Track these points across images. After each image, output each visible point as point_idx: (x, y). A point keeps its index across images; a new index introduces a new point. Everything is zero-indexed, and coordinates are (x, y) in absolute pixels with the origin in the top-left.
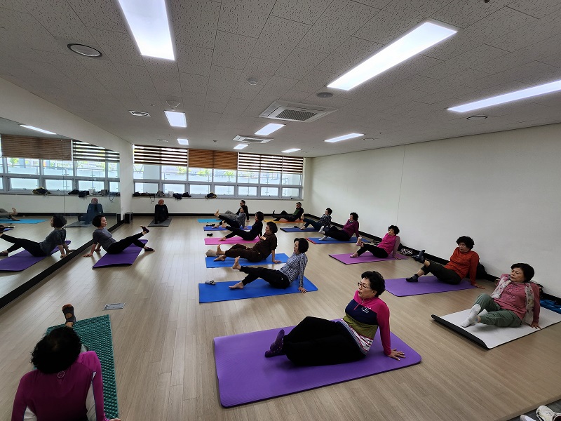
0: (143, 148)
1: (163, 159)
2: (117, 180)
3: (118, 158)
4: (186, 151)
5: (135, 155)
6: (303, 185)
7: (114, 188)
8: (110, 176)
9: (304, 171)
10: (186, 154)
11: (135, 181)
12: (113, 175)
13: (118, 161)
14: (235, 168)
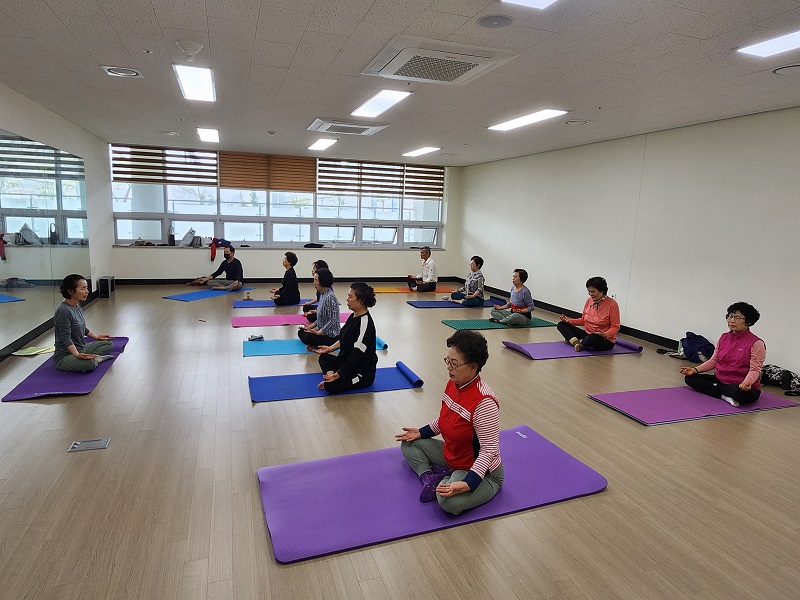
0: (129, 150)
1: (168, 172)
2: (81, 215)
3: (82, 170)
4: (214, 155)
5: (115, 166)
6: (445, 221)
7: (75, 229)
8: (67, 206)
9: (445, 193)
10: (215, 162)
11: (116, 217)
12: (72, 204)
13: (82, 177)
14: (312, 189)
